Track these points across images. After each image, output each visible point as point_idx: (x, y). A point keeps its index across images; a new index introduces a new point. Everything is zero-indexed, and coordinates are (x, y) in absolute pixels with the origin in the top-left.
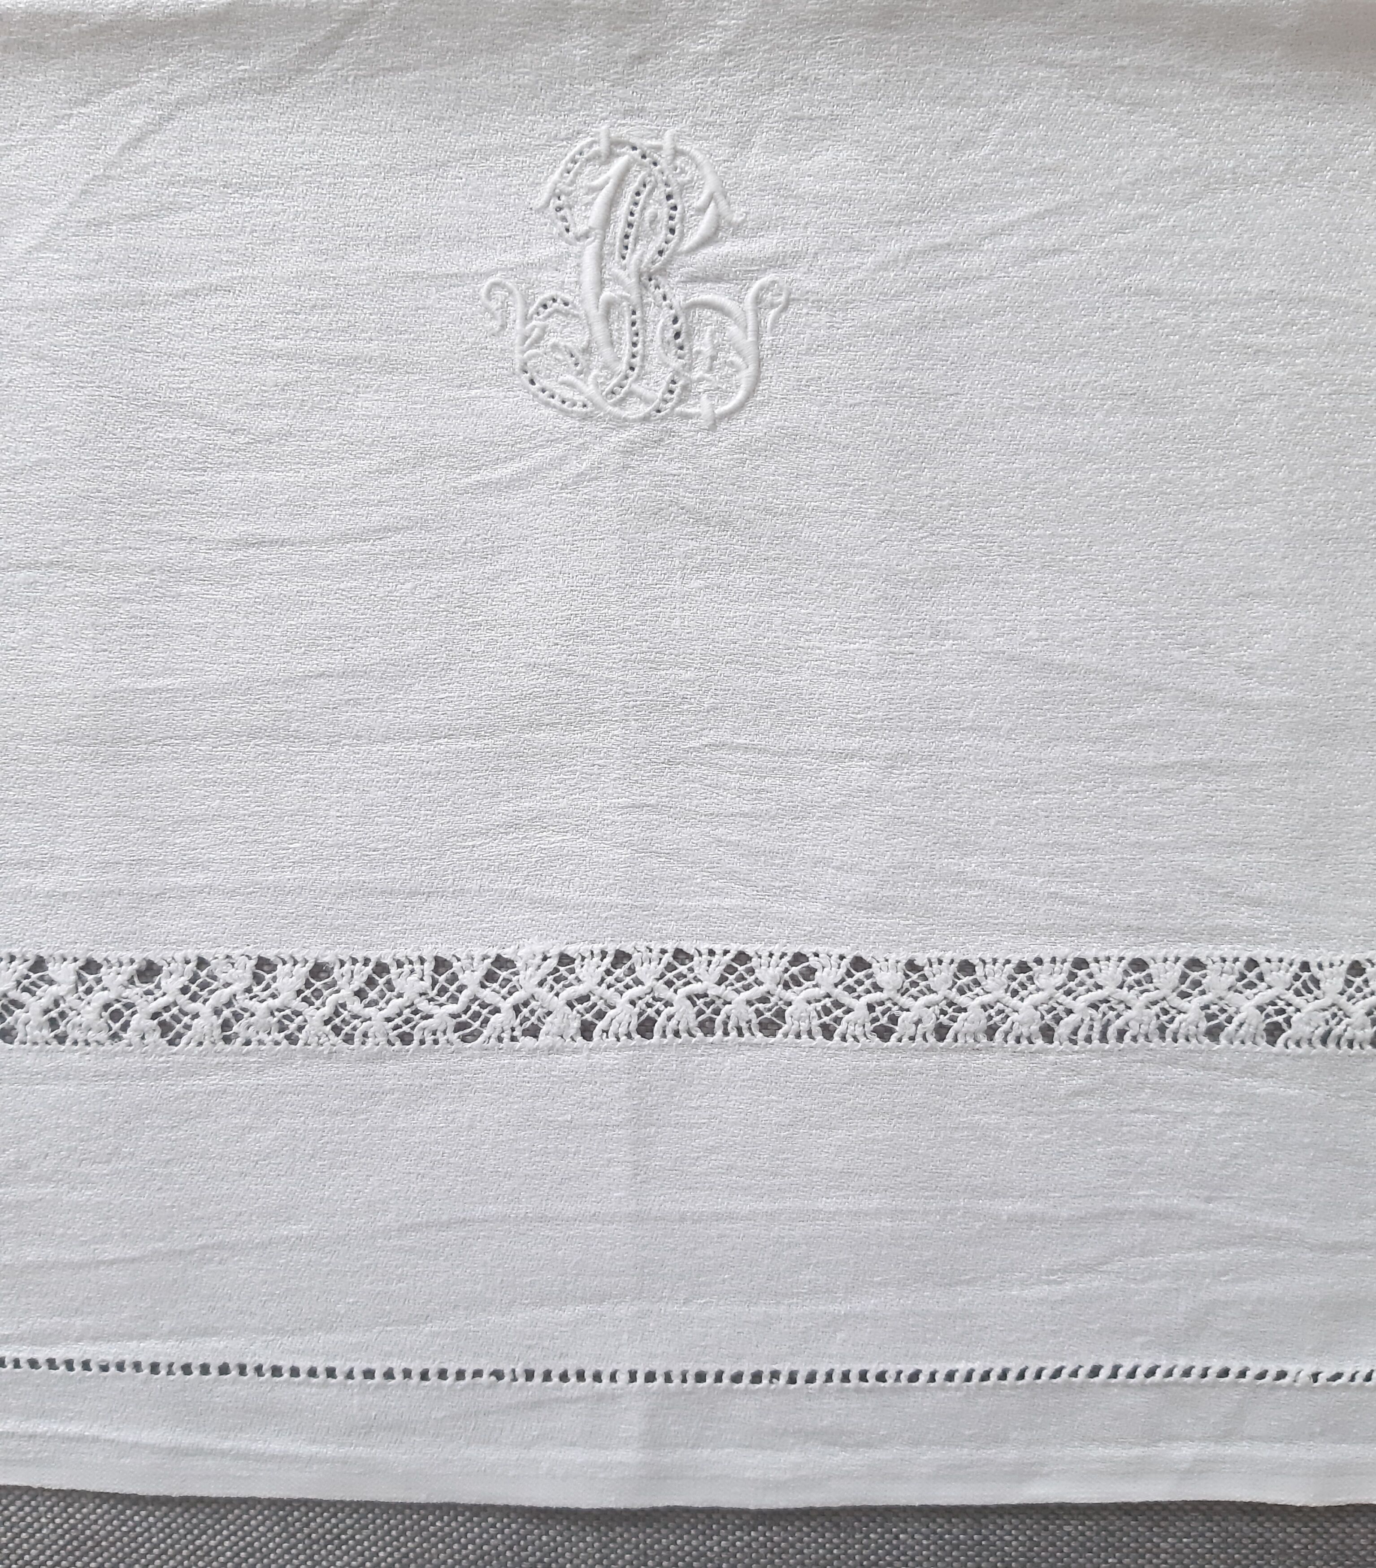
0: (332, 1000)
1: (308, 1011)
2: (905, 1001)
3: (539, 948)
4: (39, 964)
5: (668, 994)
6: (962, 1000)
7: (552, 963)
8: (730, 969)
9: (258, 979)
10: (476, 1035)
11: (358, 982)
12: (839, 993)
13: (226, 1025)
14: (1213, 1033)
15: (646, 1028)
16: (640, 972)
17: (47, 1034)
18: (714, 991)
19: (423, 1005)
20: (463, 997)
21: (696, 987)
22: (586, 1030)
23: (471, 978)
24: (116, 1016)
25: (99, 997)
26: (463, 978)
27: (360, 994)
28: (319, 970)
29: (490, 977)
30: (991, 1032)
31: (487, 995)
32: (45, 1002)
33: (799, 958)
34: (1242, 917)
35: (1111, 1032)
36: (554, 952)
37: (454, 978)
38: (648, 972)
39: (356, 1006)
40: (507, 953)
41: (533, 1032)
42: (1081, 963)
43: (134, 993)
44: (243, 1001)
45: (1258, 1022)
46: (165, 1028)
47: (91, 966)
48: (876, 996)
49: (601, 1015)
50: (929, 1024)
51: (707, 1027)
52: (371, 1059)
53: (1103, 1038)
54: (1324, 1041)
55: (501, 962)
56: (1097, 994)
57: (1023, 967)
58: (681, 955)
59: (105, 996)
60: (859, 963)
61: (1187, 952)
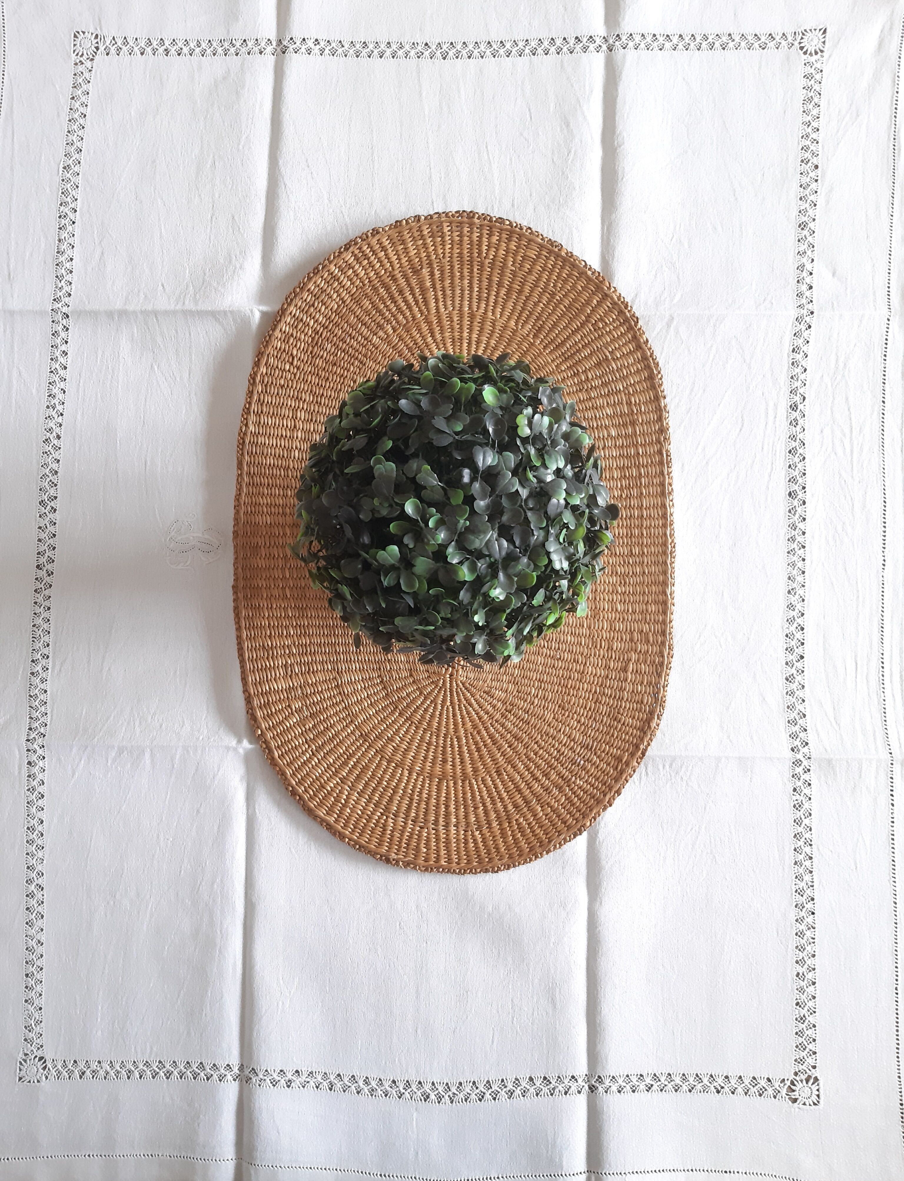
0: (50, 475)
1: (48, 470)
2: (42, 595)
3: (58, 519)
4: (62, 415)
5: (46, 545)
6: (42, 607)
7: (54, 521)
8: (51, 559)
9: (55, 459)
10: (40, 504)
11: (53, 480)
12: (44, 582)
13: (46, 453)
14: (33, 661)
15: (40, 540)
16: (51, 539)
17: (47, 416)
18: (46, 555)
19: (47, 494)
20: (48, 502)
21: (47, 551)
22: (40, 528)
23: (52, 504)
24: (50, 430)
25: (54, 427)
26: (52, 502)
27: (51, 481)
28: (56, 472)
29: (52, 508)
30: (35, 614)
31: (49, 507)
32: (54, 416)
33: (52, 573)
34: (57, 668)
35: (34, 639)
36: (56, 522)
37: (52, 500)
38: (51, 541)
39: (48, 480)
40: (57, 512)
41: (40, 516)
42: (49, 632)
43: (54, 434)
44: (51, 457)
45: (35, 671)
46: (47, 440)
47: (61, 425)
48: (43, 589)
49: (43, 531)
50: (37, 600)
51: (39, 553)
52: (37, 482)
53: (33, 637)
54: (31, 684)
55: (55, 510)
56: (42, 636)
57: (49, 620)
58: (54, 548)
59: (54, 428)
60: (51, 586)
61: (51, 656)
